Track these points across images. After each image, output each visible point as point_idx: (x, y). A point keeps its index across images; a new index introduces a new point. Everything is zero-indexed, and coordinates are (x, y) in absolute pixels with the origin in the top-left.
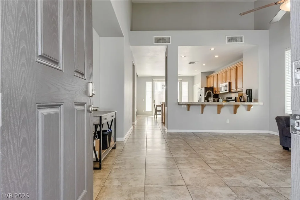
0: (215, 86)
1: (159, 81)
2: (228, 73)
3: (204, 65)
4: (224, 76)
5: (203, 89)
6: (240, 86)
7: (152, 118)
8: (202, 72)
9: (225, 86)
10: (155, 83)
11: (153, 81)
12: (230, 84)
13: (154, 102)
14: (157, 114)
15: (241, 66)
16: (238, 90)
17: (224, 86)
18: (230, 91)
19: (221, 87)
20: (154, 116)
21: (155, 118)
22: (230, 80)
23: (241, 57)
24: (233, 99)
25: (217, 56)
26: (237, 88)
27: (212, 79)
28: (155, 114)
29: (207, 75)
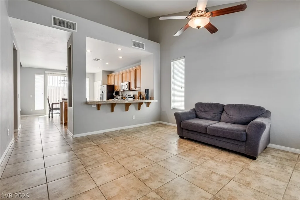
0: (116, 84)
1: (54, 75)
2: (128, 74)
3: (107, 64)
4: (125, 76)
5: (105, 86)
6: (138, 85)
7: (45, 118)
8: (103, 71)
9: (126, 84)
10: (49, 76)
11: (46, 74)
12: (130, 83)
13: (48, 99)
14: (52, 114)
15: (139, 69)
16: (137, 89)
17: (124, 85)
18: (130, 90)
19: (122, 86)
20: (48, 116)
21: (49, 117)
22: (130, 80)
23: (140, 61)
24: (132, 96)
25: (121, 57)
26: (136, 87)
27: (113, 78)
28: (49, 114)
29: (108, 73)
